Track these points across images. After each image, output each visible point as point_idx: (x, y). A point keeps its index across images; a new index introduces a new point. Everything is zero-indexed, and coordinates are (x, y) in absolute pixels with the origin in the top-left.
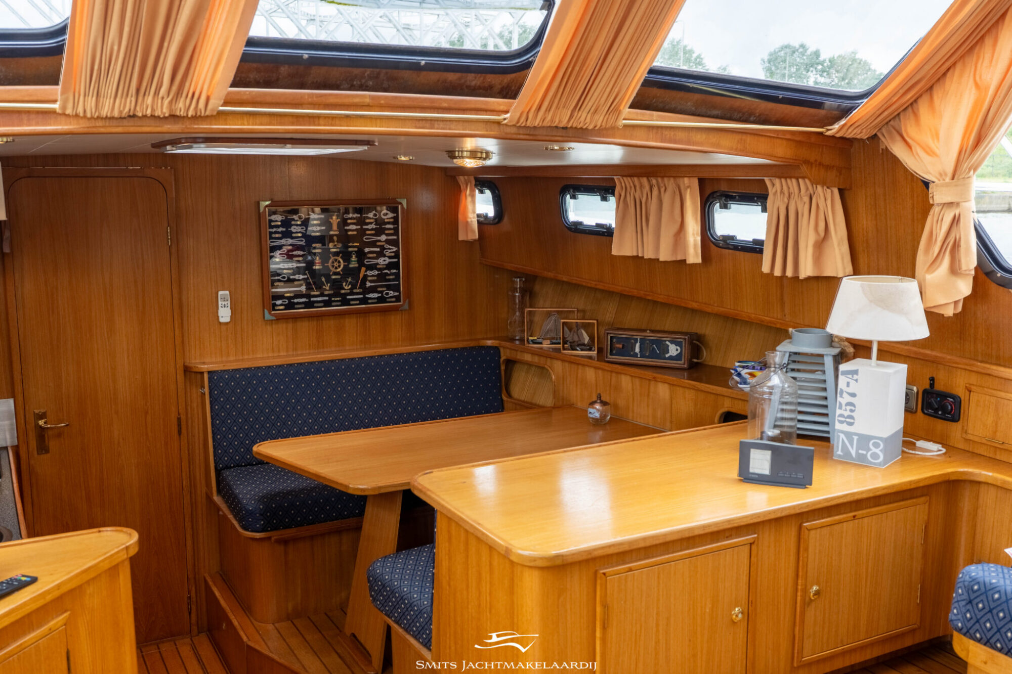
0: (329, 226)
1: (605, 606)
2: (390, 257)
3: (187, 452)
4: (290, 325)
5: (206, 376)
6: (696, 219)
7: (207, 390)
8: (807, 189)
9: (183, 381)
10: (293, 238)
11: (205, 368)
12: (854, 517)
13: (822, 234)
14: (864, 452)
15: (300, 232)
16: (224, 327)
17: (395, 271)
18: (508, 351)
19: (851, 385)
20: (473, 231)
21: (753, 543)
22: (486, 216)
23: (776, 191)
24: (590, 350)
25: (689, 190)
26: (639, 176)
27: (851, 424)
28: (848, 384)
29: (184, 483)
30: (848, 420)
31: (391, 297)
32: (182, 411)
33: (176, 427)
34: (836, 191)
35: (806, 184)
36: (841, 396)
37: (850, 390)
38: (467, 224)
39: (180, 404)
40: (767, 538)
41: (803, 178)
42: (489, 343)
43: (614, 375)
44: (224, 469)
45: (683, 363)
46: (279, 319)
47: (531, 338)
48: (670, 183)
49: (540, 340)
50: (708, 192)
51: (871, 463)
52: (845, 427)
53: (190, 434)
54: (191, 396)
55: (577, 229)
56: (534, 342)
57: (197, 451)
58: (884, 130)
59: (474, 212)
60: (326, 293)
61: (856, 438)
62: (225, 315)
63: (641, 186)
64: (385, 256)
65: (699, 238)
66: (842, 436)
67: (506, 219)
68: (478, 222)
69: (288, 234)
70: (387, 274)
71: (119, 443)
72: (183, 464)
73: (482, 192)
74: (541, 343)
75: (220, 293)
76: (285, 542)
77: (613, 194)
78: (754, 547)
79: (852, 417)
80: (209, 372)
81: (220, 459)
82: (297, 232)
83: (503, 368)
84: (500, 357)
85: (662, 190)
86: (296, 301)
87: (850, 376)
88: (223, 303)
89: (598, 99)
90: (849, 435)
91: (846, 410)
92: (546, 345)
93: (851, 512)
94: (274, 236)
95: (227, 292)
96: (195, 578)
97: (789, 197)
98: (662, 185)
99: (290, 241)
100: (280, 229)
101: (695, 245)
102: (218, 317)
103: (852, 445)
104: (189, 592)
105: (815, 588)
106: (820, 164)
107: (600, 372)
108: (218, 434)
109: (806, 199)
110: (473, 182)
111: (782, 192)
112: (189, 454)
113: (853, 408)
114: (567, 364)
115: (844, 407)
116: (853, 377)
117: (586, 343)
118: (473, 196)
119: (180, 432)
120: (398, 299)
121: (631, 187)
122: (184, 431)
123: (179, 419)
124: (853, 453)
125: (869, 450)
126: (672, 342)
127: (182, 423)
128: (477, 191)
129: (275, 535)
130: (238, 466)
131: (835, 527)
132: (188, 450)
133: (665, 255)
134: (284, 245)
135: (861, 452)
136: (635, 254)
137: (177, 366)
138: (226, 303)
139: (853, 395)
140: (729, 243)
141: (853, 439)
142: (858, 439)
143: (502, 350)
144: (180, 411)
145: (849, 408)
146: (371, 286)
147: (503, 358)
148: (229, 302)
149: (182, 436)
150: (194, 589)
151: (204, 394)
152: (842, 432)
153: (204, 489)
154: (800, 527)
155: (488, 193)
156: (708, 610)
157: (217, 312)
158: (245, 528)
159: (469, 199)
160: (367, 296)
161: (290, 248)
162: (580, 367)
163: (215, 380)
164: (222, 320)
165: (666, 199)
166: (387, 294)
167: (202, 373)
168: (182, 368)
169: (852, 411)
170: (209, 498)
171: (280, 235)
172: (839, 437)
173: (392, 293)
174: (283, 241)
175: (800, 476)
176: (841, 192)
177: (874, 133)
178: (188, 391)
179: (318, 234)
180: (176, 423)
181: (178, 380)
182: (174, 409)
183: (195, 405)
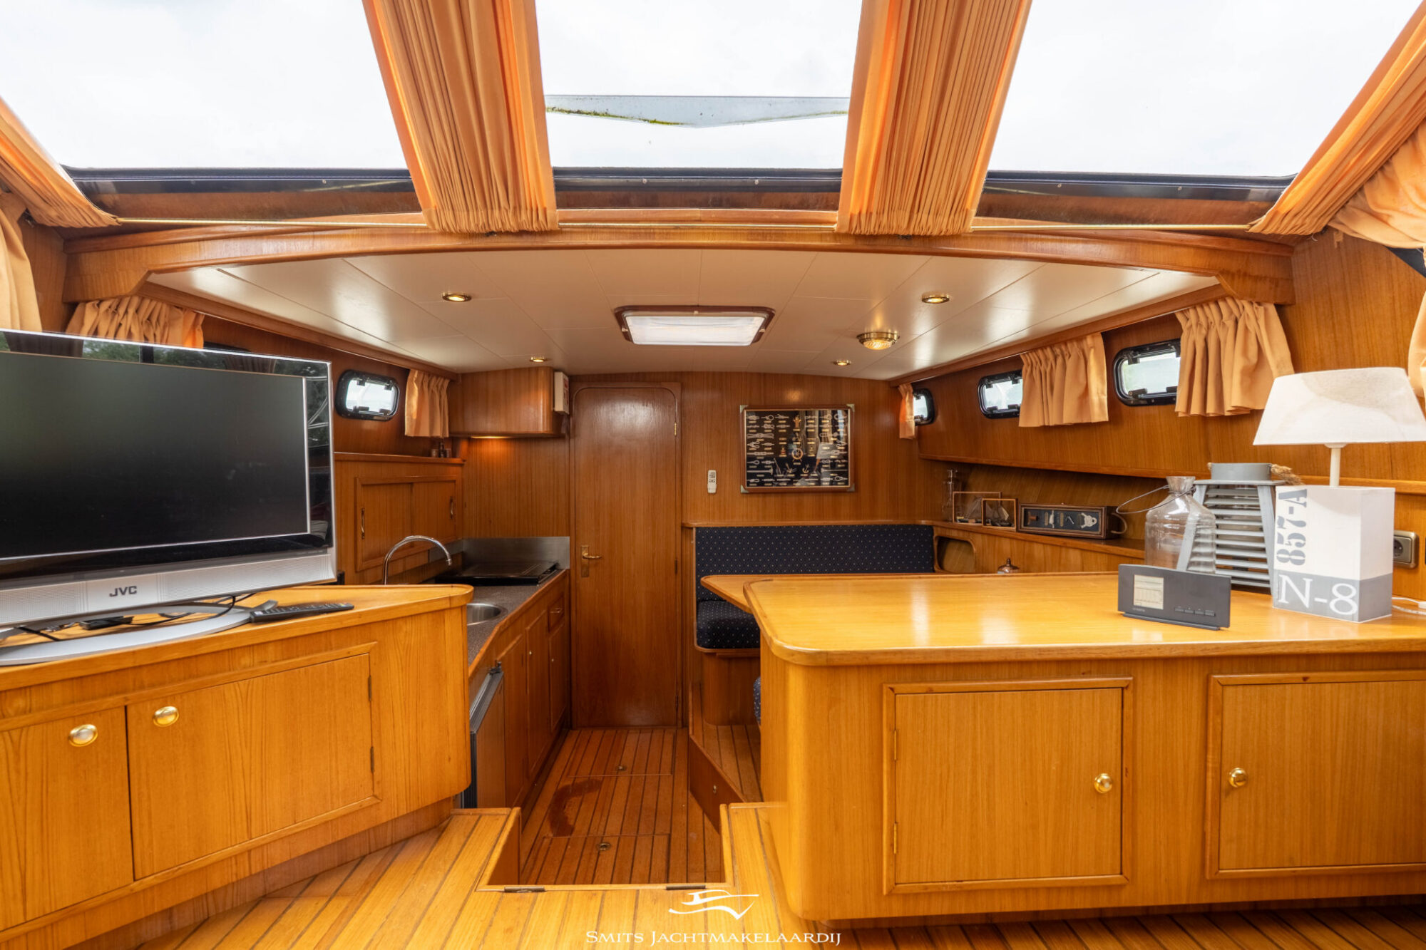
0: (793, 425)
1: (894, 730)
2: (841, 450)
3: (680, 587)
4: (761, 499)
5: (694, 530)
6: (1102, 379)
7: (694, 541)
8: (1231, 313)
9: (680, 534)
10: (764, 433)
11: (694, 524)
12: (1305, 679)
13: (1254, 359)
14: (1325, 601)
15: (770, 429)
16: (711, 497)
17: (844, 461)
18: (939, 529)
19: (1295, 511)
20: (910, 430)
21: (1127, 687)
22: (922, 418)
23: (1191, 326)
24: (1010, 525)
25: (1092, 351)
26: (1043, 348)
27: (1300, 563)
28: (1291, 510)
29: (678, 610)
30: (1294, 557)
31: (841, 481)
32: (679, 557)
33: (674, 567)
34: (1272, 310)
35: (1228, 307)
36: (1281, 526)
37: (1294, 518)
38: (906, 425)
39: (677, 551)
40: (1151, 685)
41: (1223, 298)
42: (923, 522)
43: (1027, 544)
44: (701, 601)
45: (1101, 533)
46: (751, 493)
47: (958, 518)
48: (1073, 348)
49: (967, 519)
50: (1116, 350)
51: (1335, 615)
52: (1289, 567)
53: (684, 573)
55: (993, 415)
56: (961, 521)
57: (688, 587)
58: (1340, 217)
59: (912, 414)
60: (789, 475)
61: (1308, 581)
62: (712, 487)
63: (1047, 359)
64: (836, 449)
65: (1105, 398)
66: (1285, 578)
67: (939, 418)
68: (917, 424)
69: (761, 430)
70: (838, 463)
71: (634, 575)
72: (677, 595)
73: (918, 398)
74: (967, 522)
75: (710, 471)
76: (729, 659)
77: (1020, 375)
78: (1127, 694)
79: (1301, 554)
80: (697, 528)
82: (768, 429)
83: (936, 544)
84: (933, 534)
85: (1067, 358)
86: (765, 480)
87: (1295, 499)
88: (711, 479)
89: (936, 193)
90: (1297, 578)
91: (1290, 544)
92: (972, 523)
93: (1298, 671)
94: (751, 431)
95: (715, 471)
97: (1208, 328)
98: (1065, 353)
99: (762, 435)
100: (755, 426)
101: (1101, 404)
102: (707, 489)
103: (1303, 592)
104: (677, 693)
105: (1239, 771)
106: (1245, 274)
107: (1015, 542)
109: (1230, 324)
110: (912, 391)
111: (1198, 324)
112: (682, 589)
113: (1302, 542)
114: (986, 537)
115: (1286, 541)
116: (1298, 500)
117: (1006, 519)
118: (911, 402)
119: (676, 572)
120: (846, 483)
121: (1037, 363)
122: (679, 571)
123: (676, 562)
124: (1306, 601)
125: (1332, 597)
126: (1087, 513)
127: (678, 565)
128: (914, 398)
129: (719, 652)
130: (711, 600)
131: (1270, 688)
132: (682, 586)
133: (1069, 418)
134: (757, 438)
135: (1317, 600)
136: (1041, 424)
137: (677, 523)
138: (713, 479)
139: (1301, 524)
140: (1142, 400)
141: (1305, 582)
142: (1311, 583)
143: (935, 528)
144: (677, 555)
145: (1294, 541)
147: (935, 535)
148: (715, 478)
149: (678, 574)
150: (681, 691)
151: (693, 544)
152: (1285, 573)
154: (1207, 681)
155: (923, 398)
156: (1054, 768)
157: (707, 486)
158: (699, 644)
159: (908, 404)
161: (762, 440)
162: (997, 538)
163: (700, 532)
164: (710, 491)
165: (1070, 363)
167: (692, 528)
168: (679, 524)
169: (1299, 545)
171: (754, 431)
172: (1280, 580)
173: (842, 478)
174: (757, 435)
175: (1209, 613)
176: (1279, 307)
177: (1324, 224)
178: (684, 542)
179: (784, 431)
180: (674, 564)
181: (677, 533)
182: (673, 554)
183: (688, 553)
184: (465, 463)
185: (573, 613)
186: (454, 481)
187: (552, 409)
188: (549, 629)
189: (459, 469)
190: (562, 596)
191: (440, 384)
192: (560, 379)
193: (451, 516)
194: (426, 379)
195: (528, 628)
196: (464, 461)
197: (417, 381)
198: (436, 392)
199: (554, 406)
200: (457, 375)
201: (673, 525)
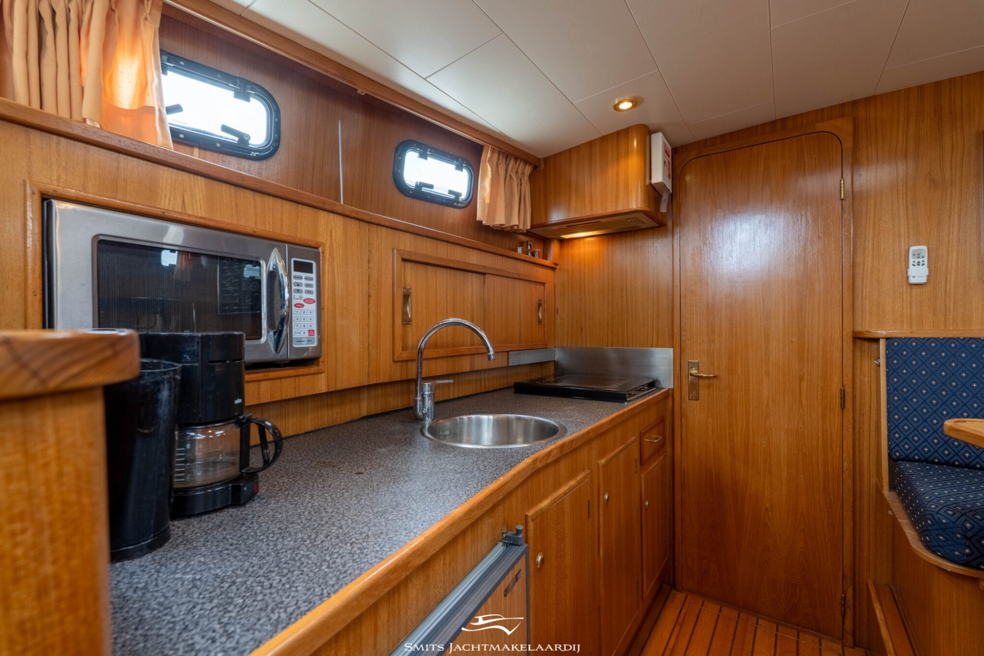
3: (851, 430)
5: (882, 343)
7: (882, 361)
9: (851, 348)
11: (882, 333)
16: (915, 291)
29: (845, 464)
32: (848, 383)
33: (838, 399)
39: (845, 375)
44: (903, 460)
53: (858, 412)
54: (861, 369)
57: (867, 433)
62: (918, 273)
71: (768, 404)
72: (844, 443)
75: (912, 248)
80: (887, 339)
88: (917, 260)
95: (925, 248)
96: (854, 579)
102: (908, 277)
104: (844, 592)
108: (896, 414)
112: (854, 434)
119: (843, 406)
122: (849, 405)
123: (843, 392)
127: (847, 397)
130: (927, 461)
132: (854, 429)
137: (844, 333)
138: (921, 260)
144: (845, 383)
148: (926, 259)
149: (845, 410)
150: (850, 590)
151: (879, 365)
153: (874, 480)
157: (907, 272)
158: (930, 547)
163: (895, 347)
164: (912, 280)
167: (877, 340)
168: (850, 335)
170: (879, 490)
178: (858, 361)
180: (838, 395)
181: (844, 348)
182: (836, 379)
183: (866, 379)
184: (557, 267)
185: (677, 445)
186: (544, 284)
187: (647, 183)
188: (642, 462)
189: (549, 272)
190: (662, 420)
191: (520, 171)
192: (658, 143)
193: (540, 321)
194: (502, 160)
195: (603, 461)
196: (556, 264)
197: (490, 161)
198: (514, 176)
199: (650, 178)
200: (540, 159)
201: (837, 336)
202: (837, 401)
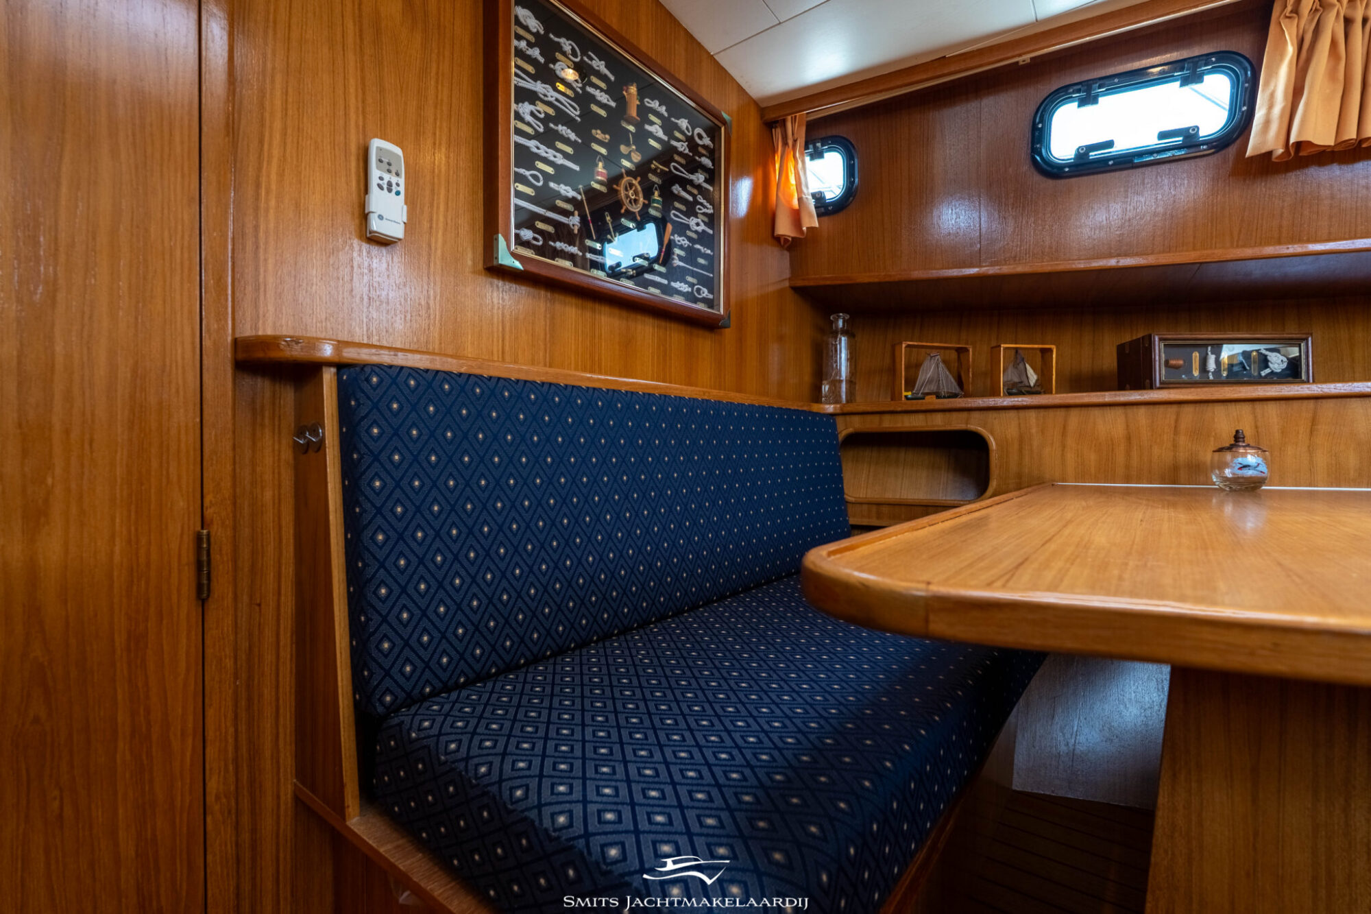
2: (706, 221)
3: (228, 664)
5: (328, 375)
7: (331, 433)
9: (229, 394)
10: (556, 91)
15: (571, 87)
17: (709, 252)
18: (856, 419)
22: (824, 196)
29: (213, 785)
31: (705, 300)
32: (217, 513)
33: (188, 575)
39: (208, 486)
44: (400, 708)
49: (919, 396)
53: (244, 598)
54: (254, 462)
57: (269, 658)
59: (809, 186)
62: (388, 212)
64: (700, 214)
67: (865, 202)
69: (548, 76)
70: (699, 253)
72: (210, 713)
75: (376, 144)
80: (345, 368)
81: (388, 673)
82: (565, 83)
84: (835, 431)
86: (558, 245)
88: (387, 177)
95: (398, 150)
99: (551, 95)
100: (535, 55)
102: (364, 217)
108: (383, 583)
110: (809, 136)
112: (236, 672)
119: (203, 593)
122: (222, 586)
123: (205, 545)
127: (216, 557)
130: (447, 688)
132: (235, 657)
134: (539, 98)
137: (207, 345)
138: (392, 180)
144: (209, 512)
146: (679, 266)
147: (840, 432)
148: (402, 181)
149: (212, 606)
151: (319, 448)
157: (365, 202)
160: (673, 284)
161: (551, 111)
163: (374, 388)
164: (376, 226)
166: (699, 290)
168: (226, 352)
171: (534, 70)
173: (704, 292)
174: (537, 87)
178: (246, 440)
179: (603, 113)
180: (188, 555)
181: (208, 395)
182: (181, 503)
183: (268, 495)
201: (184, 351)
202: (183, 580)
